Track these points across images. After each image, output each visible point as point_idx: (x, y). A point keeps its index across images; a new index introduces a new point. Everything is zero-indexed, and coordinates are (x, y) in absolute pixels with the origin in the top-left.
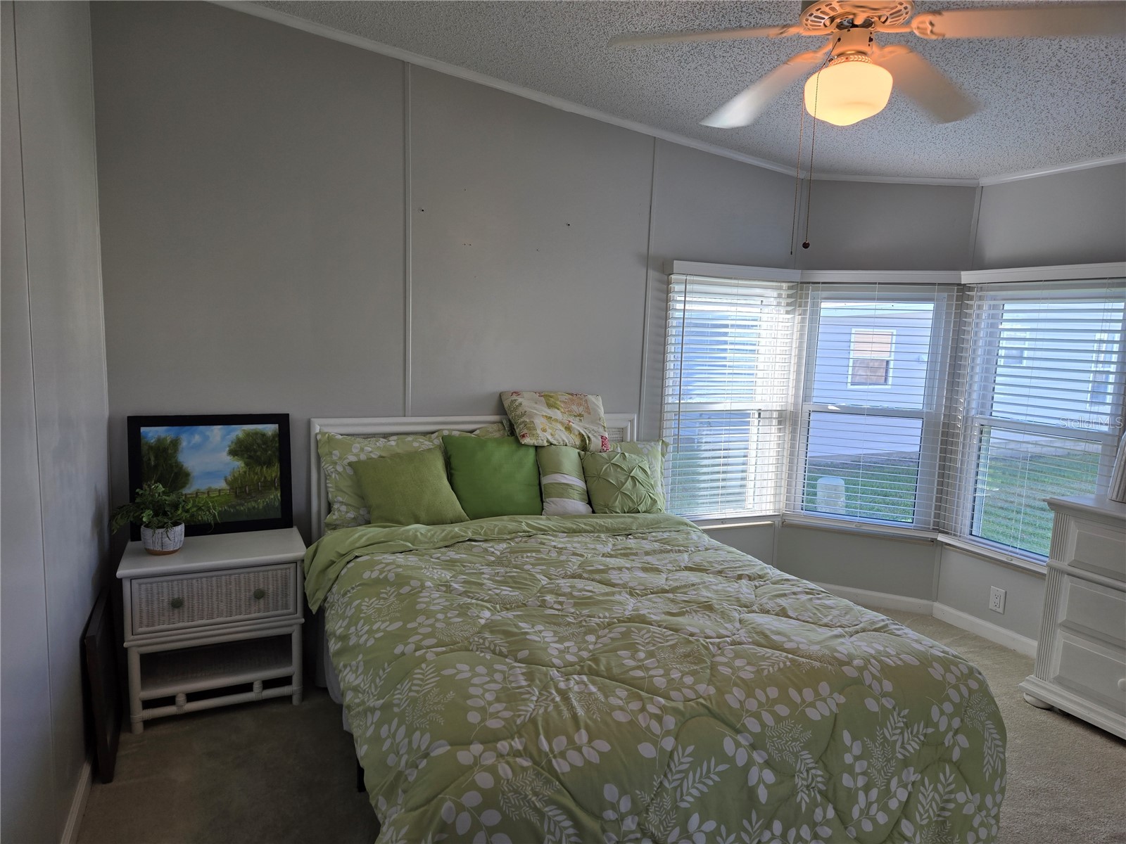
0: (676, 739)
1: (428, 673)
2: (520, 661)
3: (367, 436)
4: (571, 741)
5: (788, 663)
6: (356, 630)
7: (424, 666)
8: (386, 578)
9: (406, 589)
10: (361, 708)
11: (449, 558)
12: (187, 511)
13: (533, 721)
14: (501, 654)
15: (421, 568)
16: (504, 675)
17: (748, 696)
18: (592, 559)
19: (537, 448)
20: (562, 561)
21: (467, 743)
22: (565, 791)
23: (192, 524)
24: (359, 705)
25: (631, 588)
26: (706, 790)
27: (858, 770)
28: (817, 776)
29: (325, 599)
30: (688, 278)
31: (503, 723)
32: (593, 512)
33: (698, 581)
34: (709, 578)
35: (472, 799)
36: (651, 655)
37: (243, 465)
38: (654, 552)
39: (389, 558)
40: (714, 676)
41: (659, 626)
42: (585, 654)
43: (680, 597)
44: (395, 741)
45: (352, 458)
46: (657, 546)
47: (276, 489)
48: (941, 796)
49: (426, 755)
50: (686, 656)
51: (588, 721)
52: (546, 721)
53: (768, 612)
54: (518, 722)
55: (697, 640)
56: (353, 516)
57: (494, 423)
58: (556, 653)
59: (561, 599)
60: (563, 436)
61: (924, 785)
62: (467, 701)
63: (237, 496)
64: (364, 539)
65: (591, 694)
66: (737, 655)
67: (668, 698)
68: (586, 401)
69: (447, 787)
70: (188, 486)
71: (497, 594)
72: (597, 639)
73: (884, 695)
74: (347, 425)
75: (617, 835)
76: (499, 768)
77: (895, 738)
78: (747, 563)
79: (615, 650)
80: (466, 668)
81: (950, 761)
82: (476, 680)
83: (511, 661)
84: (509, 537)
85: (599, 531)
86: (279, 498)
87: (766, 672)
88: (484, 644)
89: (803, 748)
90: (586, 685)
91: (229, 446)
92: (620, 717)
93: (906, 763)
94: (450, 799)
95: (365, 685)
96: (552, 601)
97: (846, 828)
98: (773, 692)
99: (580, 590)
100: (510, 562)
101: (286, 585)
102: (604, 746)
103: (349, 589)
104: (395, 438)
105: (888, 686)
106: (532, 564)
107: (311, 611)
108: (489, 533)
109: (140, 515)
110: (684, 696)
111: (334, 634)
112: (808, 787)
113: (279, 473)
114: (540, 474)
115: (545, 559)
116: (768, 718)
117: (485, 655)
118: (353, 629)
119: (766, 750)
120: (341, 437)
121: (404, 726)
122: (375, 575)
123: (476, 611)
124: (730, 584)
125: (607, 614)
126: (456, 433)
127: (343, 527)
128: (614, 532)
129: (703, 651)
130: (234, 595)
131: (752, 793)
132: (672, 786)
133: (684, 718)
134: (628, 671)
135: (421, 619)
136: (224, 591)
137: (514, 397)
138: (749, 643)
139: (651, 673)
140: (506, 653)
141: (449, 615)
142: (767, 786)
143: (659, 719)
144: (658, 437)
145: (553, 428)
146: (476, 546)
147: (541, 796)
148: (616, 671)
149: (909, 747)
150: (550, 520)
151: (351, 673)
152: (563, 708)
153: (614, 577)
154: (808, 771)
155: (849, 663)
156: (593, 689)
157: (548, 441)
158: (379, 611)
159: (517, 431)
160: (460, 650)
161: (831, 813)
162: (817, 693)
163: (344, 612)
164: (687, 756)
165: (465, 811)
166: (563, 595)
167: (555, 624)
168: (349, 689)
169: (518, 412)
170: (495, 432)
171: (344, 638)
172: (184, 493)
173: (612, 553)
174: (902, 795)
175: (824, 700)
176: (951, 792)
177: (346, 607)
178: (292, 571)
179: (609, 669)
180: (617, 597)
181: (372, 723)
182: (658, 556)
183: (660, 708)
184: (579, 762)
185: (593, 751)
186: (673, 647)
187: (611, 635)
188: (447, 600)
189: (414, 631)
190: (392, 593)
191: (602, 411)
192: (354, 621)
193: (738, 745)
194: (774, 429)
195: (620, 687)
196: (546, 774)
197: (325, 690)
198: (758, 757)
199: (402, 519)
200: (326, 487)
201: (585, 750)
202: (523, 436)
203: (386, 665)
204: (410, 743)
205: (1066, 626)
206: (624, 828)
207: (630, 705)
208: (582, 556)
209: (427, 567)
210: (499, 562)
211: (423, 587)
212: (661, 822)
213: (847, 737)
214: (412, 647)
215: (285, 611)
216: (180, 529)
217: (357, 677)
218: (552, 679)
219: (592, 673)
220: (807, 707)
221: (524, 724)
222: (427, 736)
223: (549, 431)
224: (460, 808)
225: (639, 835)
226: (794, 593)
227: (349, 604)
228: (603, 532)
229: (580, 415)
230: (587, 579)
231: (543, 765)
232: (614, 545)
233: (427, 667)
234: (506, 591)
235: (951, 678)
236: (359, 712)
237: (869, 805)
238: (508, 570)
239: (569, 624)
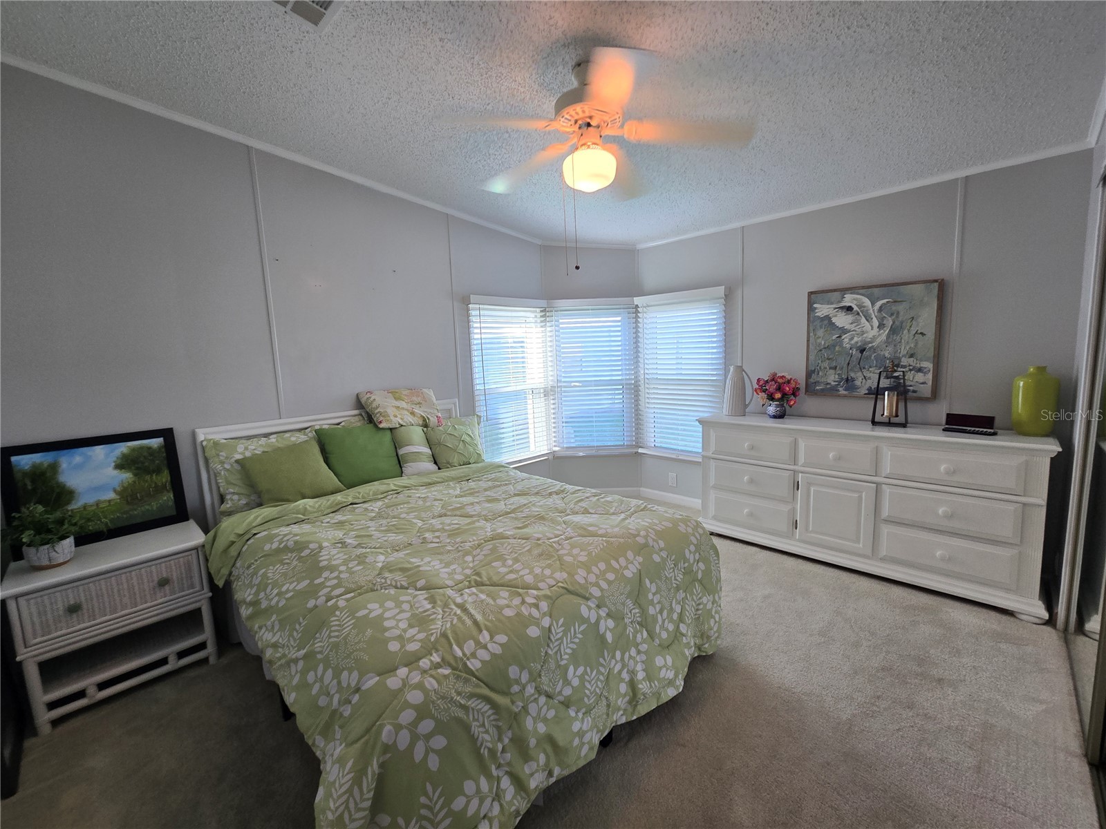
0: (550, 617)
1: (343, 618)
2: (420, 590)
3: (249, 438)
4: (478, 643)
5: (605, 544)
6: (266, 594)
7: (338, 613)
8: (286, 546)
9: (307, 552)
10: (283, 661)
11: (337, 521)
12: (75, 524)
13: (444, 635)
14: (402, 587)
15: (316, 533)
16: (410, 603)
17: (588, 573)
18: (449, 501)
19: (391, 429)
20: (429, 506)
21: (392, 670)
22: (482, 684)
23: (83, 534)
24: (280, 659)
25: (484, 516)
26: (575, 647)
27: (655, 602)
28: (636, 613)
29: (230, 574)
30: (481, 306)
31: (420, 644)
32: (439, 469)
33: (526, 502)
34: (533, 499)
35: (407, 716)
36: (516, 560)
37: (132, 476)
38: (490, 488)
39: (285, 530)
40: (563, 565)
41: (515, 538)
42: (468, 572)
43: (520, 515)
44: (323, 683)
45: (238, 457)
46: (490, 483)
47: (168, 491)
48: (695, 602)
49: (357, 690)
50: (540, 555)
51: (486, 623)
52: (454, 632)
53: (577, 513)
54: (432, 639)
55: (544, 542)
56: (245, 502)
57: (355, 416)
58: (446, 576)
59: (437, 534)
60: (410, 419)
61: (687, 599)
62: (385, 634)
63: (128, 503)
64: (259, 519)
65: (482, 601)
66: (573, 546)
67: (539, 589)
68: (422, 393)
69: (383, 713)
70: (73, 502)
71: (385, 541)
72: (473, 558)
73: (661, 550)
74: (231, 431)
75: (523, 702)
76: (426, 684)
77: (671, 575)
78: (551, 484)
79: (489, 563)
80: (377, 606)
81: (697, 580)
82: (387, 615)
83: (413, 591)
84: (382, 496)
85: (447, 481)
86: (172, 498)
87: (594, 554)
88: (386, 582)
89: (627, 598)
90: (477, 595)
91: (114, 462)
92: (509, 612)
93: (678, 588)
94: (388, 723)
95: (283, 640)
96: (431, 537)
97: (653, 641)
98: (602, 566)
99: (449, 525)
100: (389, 515)
101: (189, 569)
102: (502, 638)
103: (253, 561)
104: (275, 436)
105: (662, 544)
106: (406, 513)
107: (218, 586)
108: (366, 495)
109: (19, 537)
110: (548, 585)
111: (244, 602)
112: (631, 622)
113: (169, 478)
114: (396, 448)
115: (415, 507)
116: (604, 585)
117: (389, 592)
118: (262, 595)
119: (607, 607)
120: (225, 441)
121: (330, 670)
122: (275, 546)
123: (372, 558)
124: (546, 500)
125: (475, 538)
126: (326, 427)
127: (237, 512)
128: (459, 480)
129: (551, 549)
130: (136, 588)
131: (602, 638)
132: (554, 651)
133: (552, 600)
134: (504, 577)
135: (326, 574)
136: (125, 586)
137: (368, 395)
138: (576, 536)
139: (521, 573)
140: (407, 586)
141: (350, 566)
142: (610, 630)
143: (536, 606)
144: (474, 413)
145: (401, 414)
146: (358, 507)
147: (464, 694)
148: (495, 579)
149: (678, 578)
150: (410, 479)
151: (267, 632)
152: (465, 618)
153: (469, 510)
154: (632, 613)
155: (638, 535)
156: (483, 596)
157: (399, 424)
158: (285, 575)
159: (375, 419)
160: (367, 592)
161: (645, 634)
162: (627, 559)
163: (251, 581)
164: (560, 627)
165: (403, 729)
166: (438, 530)
167: (438, 554)
168: (268, 646)
169: (374, 405)
170: (357, 422)
171: (255, 603)
172: (69, 508)
173: (462, 494)
174: (678, 609)
175: (632, 563)
176: (700, 598)
177: (252, 577)
178: (194, 556)
179: (490, 579)
180: (477, 524)
181: (297, 672)
182: (494, 490)
183: (535, 598)
184: (487, 657)
185: (496, 644)
186: (529, 551)
187: (483, 553)
188: (345, 554)
189: (322, 585)
190: (294, 558)
191: (434, 399)
192: (262, 587)
193: (590, 608)
194: (543, 400)
195: (502, 590)
196: (464, 675)
197: (240, 644)
198: (603, 613)
199: (290, 497)
200: (217, 484)
201: (489, 646)
202: (381, 422)
203: (301, 619)
204: (339, 683)
205: (714, 487)
206: (527, 695)
207: (513, 601)
208: (442, 500)
209: (321, 531)
210: (379, 516)
211: (321, 548)
212: (550, 681)
213: (647, 582)
214: (324, 598)
215: (191, 591)
216: (69, 542)
217: (274, 635)
218: (449, 597)
219: (479, 584)
220: (624, 570)
221: (437, 640)
222: (355, 674)
223: (399, 416)
224: (398, 728)
225: (536, 696)
226: (587, 498)
227: (255, 573)
228: (451, 481)
229: (419, 403)
230: (451, 516)
231: (461, 669)
232: (461, 489)
233: (341, 614)
234: (392, 537)
235: (690, 530)
236: (281, 665)
237: (664, 621)
238: (389, 520)
239: (449, 551)
